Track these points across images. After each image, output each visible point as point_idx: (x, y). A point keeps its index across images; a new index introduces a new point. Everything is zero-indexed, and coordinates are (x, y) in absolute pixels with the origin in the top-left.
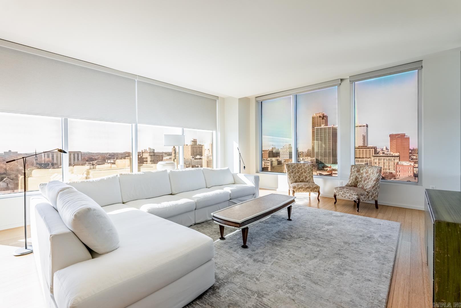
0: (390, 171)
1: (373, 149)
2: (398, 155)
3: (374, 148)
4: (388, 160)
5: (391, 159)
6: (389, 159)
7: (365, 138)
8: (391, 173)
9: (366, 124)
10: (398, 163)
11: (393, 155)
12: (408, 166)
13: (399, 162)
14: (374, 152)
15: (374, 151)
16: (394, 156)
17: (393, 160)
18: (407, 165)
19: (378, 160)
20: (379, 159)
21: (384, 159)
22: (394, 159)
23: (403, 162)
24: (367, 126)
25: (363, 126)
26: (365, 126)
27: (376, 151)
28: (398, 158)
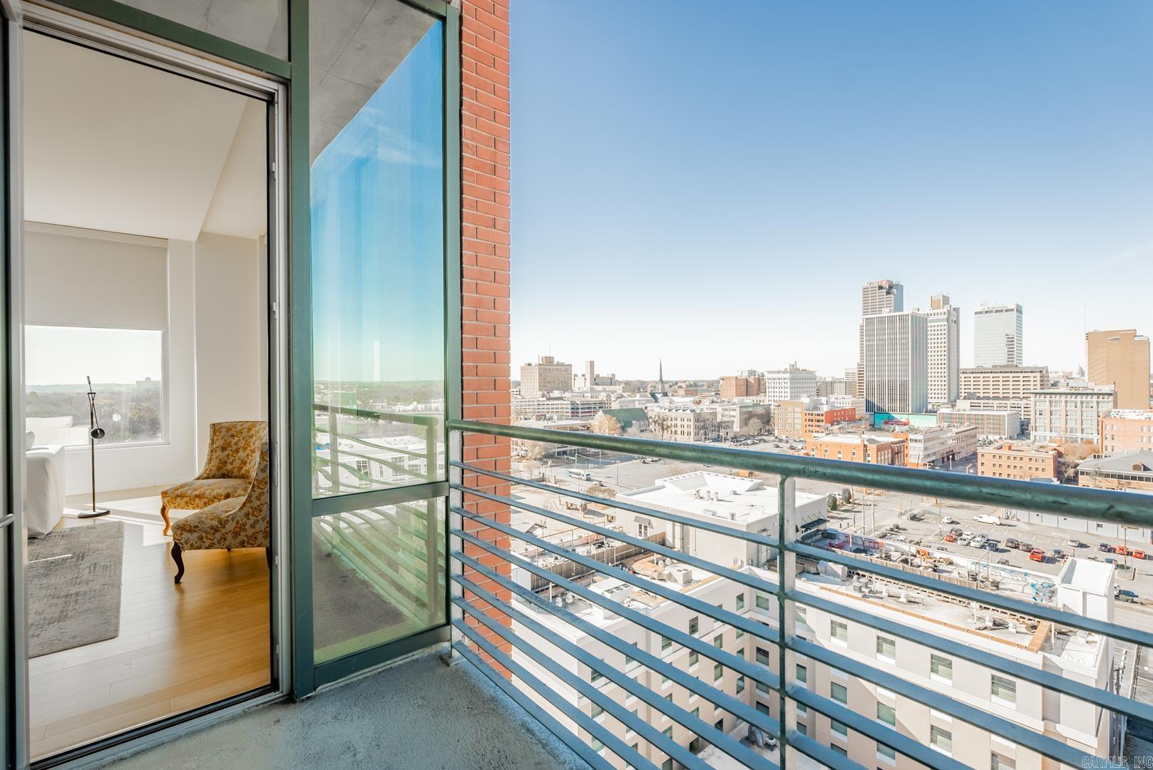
0: (1085, 436)
1: (1038, 375)
2: (1109, 392)
3: (1041, 372)
4: (1079, 404)
5: (1088, 402)
6: (1082, 402)
7: (1013, 343)
8: (1090, 442)
9: (1017, 305)
10: (1110, 412)
11: (1095, 392)
12: (1140, 421)
13: (1114, 410)
14: (1038, 383)
15: (1038, 379)
16: (1098, 394)
17: (1094, 405)
18: (1138, 418)
19: (1048, 403)
20: (1051, 402)
21: (1066, 402)
22: (1098, 403)
23: (1125, 411)
24: (1019, 310)
25: (1006, 311)
26: (1012, 310)
27: (1045, 379)
28: (1111, 398)
